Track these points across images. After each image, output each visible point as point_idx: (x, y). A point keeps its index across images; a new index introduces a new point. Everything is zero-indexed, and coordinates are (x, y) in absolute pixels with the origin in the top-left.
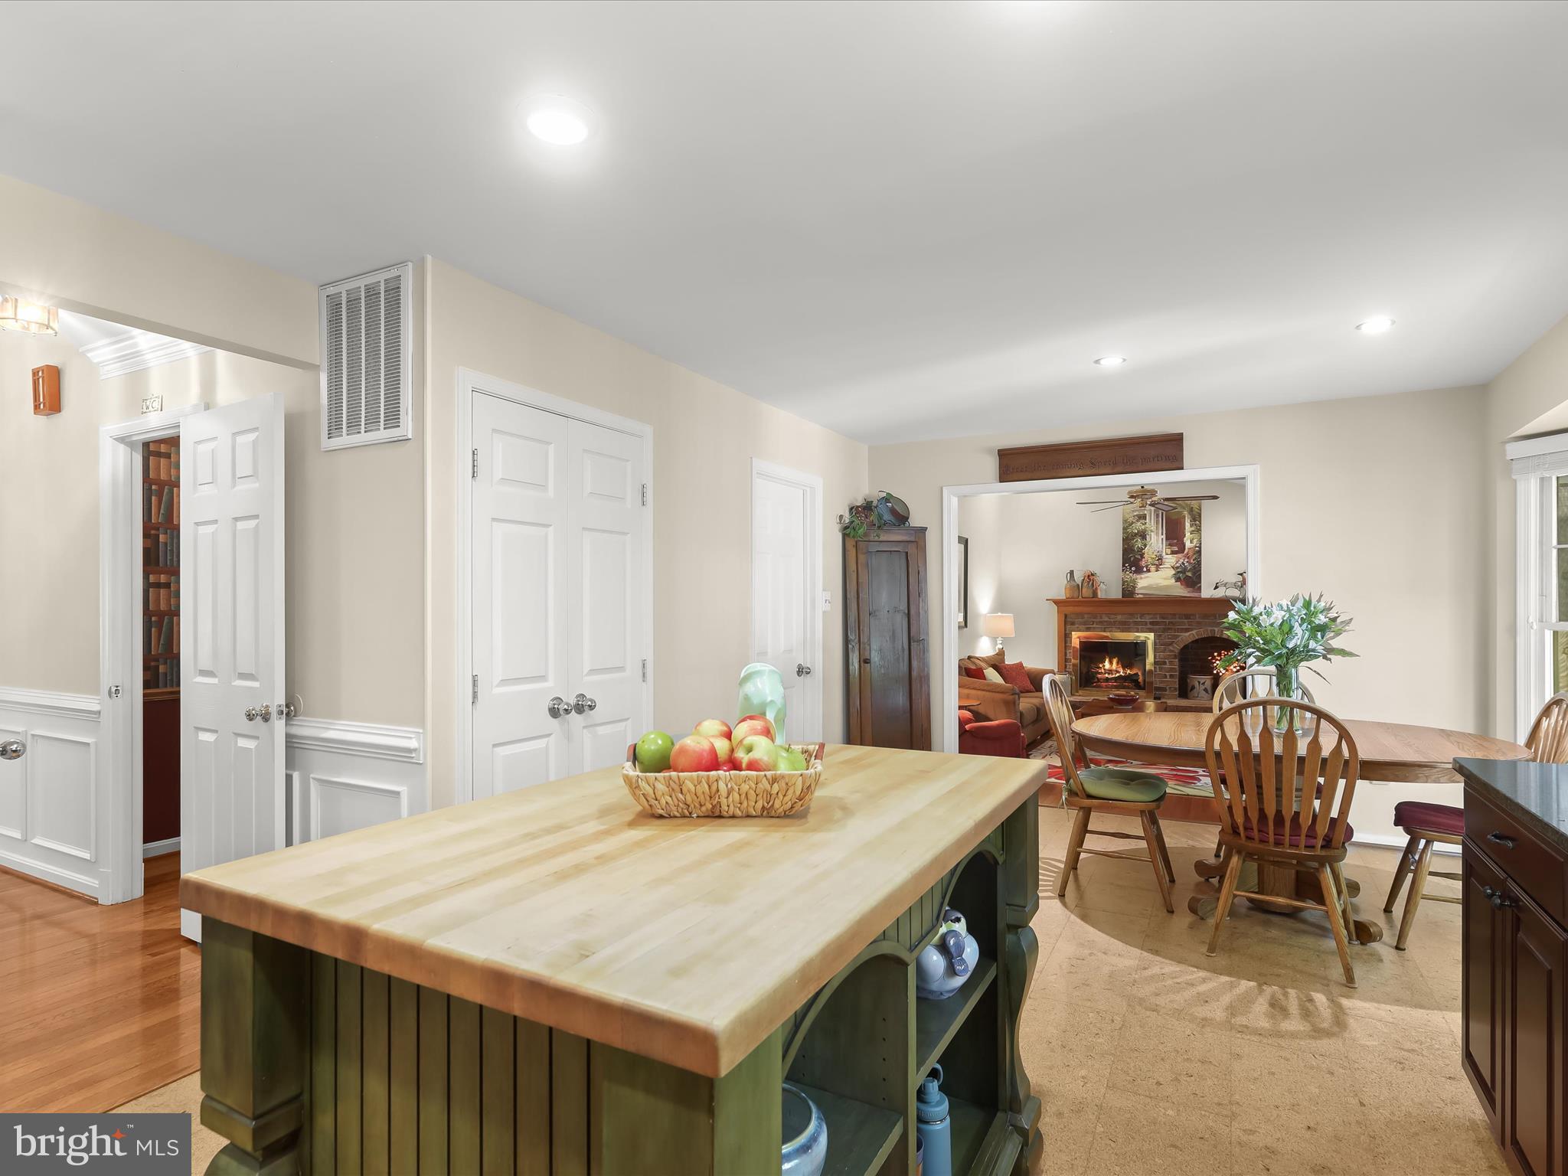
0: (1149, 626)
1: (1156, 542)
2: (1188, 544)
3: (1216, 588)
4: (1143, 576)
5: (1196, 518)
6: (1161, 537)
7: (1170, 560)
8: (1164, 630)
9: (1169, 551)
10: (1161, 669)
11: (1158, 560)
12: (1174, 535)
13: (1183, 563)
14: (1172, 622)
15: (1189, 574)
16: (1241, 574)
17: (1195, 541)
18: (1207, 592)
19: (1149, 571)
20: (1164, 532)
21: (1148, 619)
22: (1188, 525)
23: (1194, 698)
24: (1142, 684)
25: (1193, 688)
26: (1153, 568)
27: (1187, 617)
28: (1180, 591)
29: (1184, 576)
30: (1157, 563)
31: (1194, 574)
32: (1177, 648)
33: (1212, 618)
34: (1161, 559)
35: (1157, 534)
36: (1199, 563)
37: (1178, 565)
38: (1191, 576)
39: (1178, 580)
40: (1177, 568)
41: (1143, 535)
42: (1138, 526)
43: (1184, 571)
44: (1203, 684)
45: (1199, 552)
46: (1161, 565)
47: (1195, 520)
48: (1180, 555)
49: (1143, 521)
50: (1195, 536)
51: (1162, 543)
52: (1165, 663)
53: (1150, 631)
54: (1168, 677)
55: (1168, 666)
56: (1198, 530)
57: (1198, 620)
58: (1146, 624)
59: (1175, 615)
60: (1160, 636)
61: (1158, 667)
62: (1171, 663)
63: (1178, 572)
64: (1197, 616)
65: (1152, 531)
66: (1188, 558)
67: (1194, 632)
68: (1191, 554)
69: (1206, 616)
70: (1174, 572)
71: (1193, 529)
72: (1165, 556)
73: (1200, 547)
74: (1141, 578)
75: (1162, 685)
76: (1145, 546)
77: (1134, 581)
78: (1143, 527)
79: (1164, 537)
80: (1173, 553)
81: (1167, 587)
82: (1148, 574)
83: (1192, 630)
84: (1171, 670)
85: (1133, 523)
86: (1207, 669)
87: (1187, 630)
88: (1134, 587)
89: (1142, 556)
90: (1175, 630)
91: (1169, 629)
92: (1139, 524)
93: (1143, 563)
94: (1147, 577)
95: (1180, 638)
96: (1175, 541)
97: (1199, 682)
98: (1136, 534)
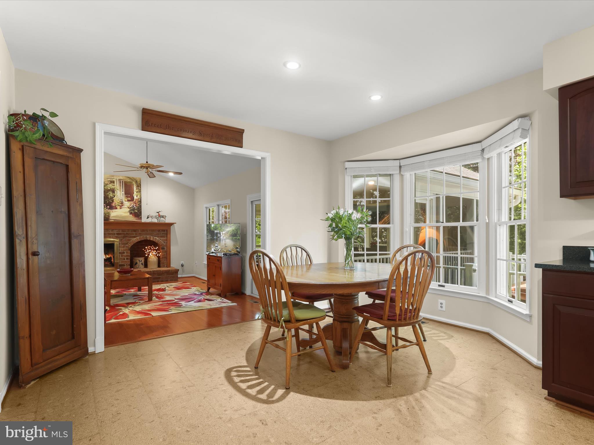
0: (116, 235)
1: (120, 195)
2: (135, 197)
3: (148, 218)
4: (113, 211)
5: (139, 186)
6: (122, 193)
7: (127, 204)
8: (124, 237)
9: (126, 200)
10: (122, 256)
11: (121, 204)
12: (129, 193)
13: (133, 206)
14: (127, 233)
15: (136, 211)
16: (158, 213)
17: (139, 196)
18: (144, 220)
19: (116, 208)
20: (124, 190)
21: (115, 232)
22: (135, 188)
23: (137, 268)
24: (113, 262)
25: (136, 263)
26: (118, 207)
27: (135, 231)
28: (132, 218)
29: (134, 212)
30: (120, 205)
31: (138, 211)
32: (130, 245)
33: (146, 231)
34: (122, 203)
35: (120, 191)
36: (141, 206)
37: (131, 206)
38: (137, 212)
39: (131, 213)
40: (130, 208)
41: (113, 191)
42: (110, 186)
43: (134, 210)
44: (141, 261)
45: (141, 201)
46: (122, 206)
47: (138, 186)
48: (132, 202)
49: (113, 184)
50: (139, 194)
51: (123, 196)
52: (124, 253)
53: (116, 238)
54: (126, 259)
55: (125, 254)
56: (140, 191)
57: (140, 232)
58: (114, 234)
59: (129, 230)
60: (122, 240)
61: (120, 255)
62: (127, 253)
63: (131, 210)
64: (139, 230)
65: (117, 189)
66: (135, 204)
67: (138, 238)
68: (137, 202)
69: (143, 231)
70: (129, 210)
71: (137, 190)
72: (124, 202)
73: (141, 199)
74: (113, 212)
75: (122, 264)
76: (114, 197)
77: (109, 213)
78: (113, 187)
79: (124, 193)
80: (128, 201)
81: (125, 217)
82: (116, 210)
83: (137, 237)
84: (127, 256)
85: (107, 184)
86: (142, 254)
87: (135, 237)
88: (109, 216)
89: (113, 201)
90: (129, 237)
91: (126, 237)
92: (111, 185)
93: (113, 205)
94: (116, 211)
95: (131, 241)
96: (129, 195)
97: (139, 261)
98: (109, 190)
